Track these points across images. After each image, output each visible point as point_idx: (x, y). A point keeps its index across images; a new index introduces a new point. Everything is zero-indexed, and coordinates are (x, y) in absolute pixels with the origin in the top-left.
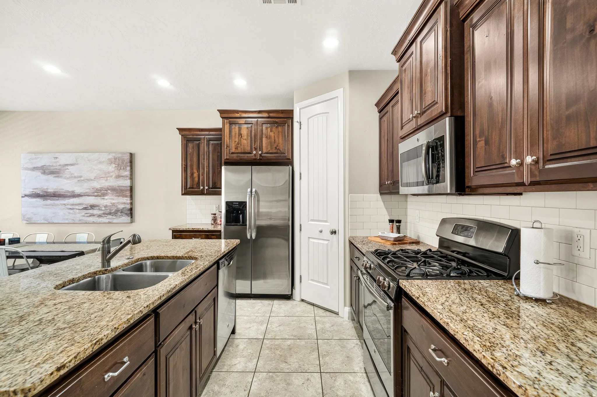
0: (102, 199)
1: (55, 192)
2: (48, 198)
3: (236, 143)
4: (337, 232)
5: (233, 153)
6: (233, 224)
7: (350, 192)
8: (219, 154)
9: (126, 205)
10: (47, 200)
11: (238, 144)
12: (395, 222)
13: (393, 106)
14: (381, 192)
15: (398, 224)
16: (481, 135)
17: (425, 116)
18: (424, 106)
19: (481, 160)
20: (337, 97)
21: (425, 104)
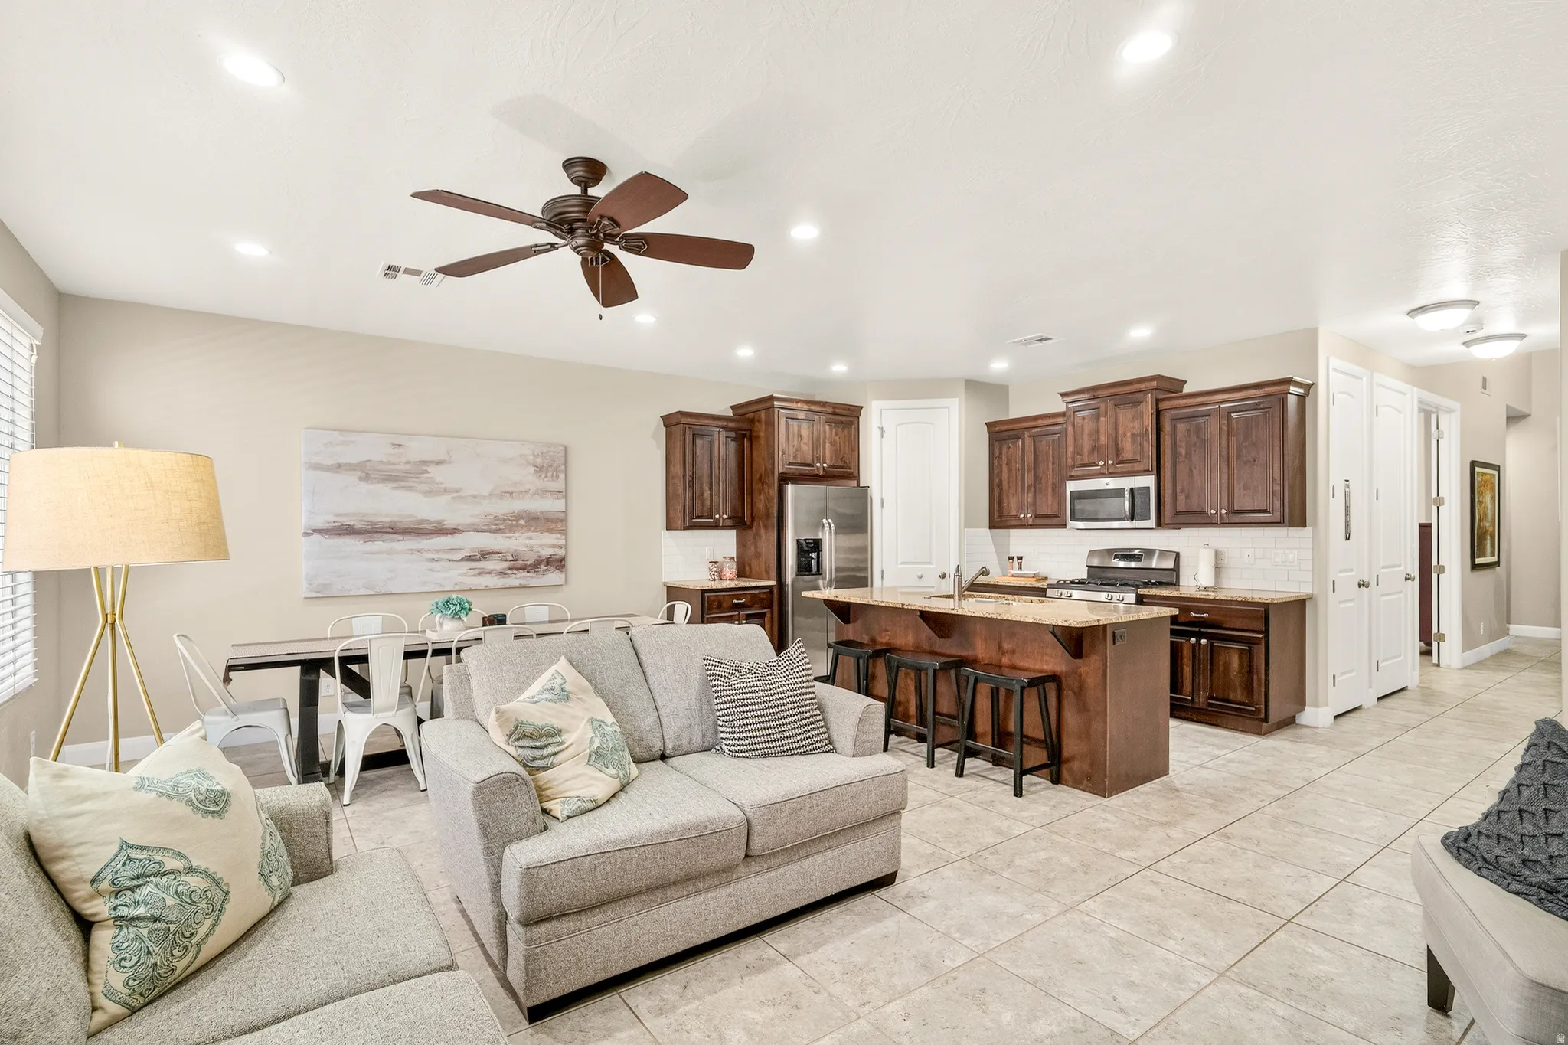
0: (506, 537)
1: (395, 522)
2: (374, 537)
3: (795, 446)
4: (947, 575)
5: (790, 464)
7: (966, 527)
9: (556, 550)
10: (373, 541)
11: (797, 450)
12: (1015, 559)
13: (1034, 437)
14: (993, 525)
15: (1019, 561)
16: (1182, 491)
17: (1123, 466)
18: (1120, 458)
19: (1181, 508)
20: (948, 408)
21: (1123, 458)
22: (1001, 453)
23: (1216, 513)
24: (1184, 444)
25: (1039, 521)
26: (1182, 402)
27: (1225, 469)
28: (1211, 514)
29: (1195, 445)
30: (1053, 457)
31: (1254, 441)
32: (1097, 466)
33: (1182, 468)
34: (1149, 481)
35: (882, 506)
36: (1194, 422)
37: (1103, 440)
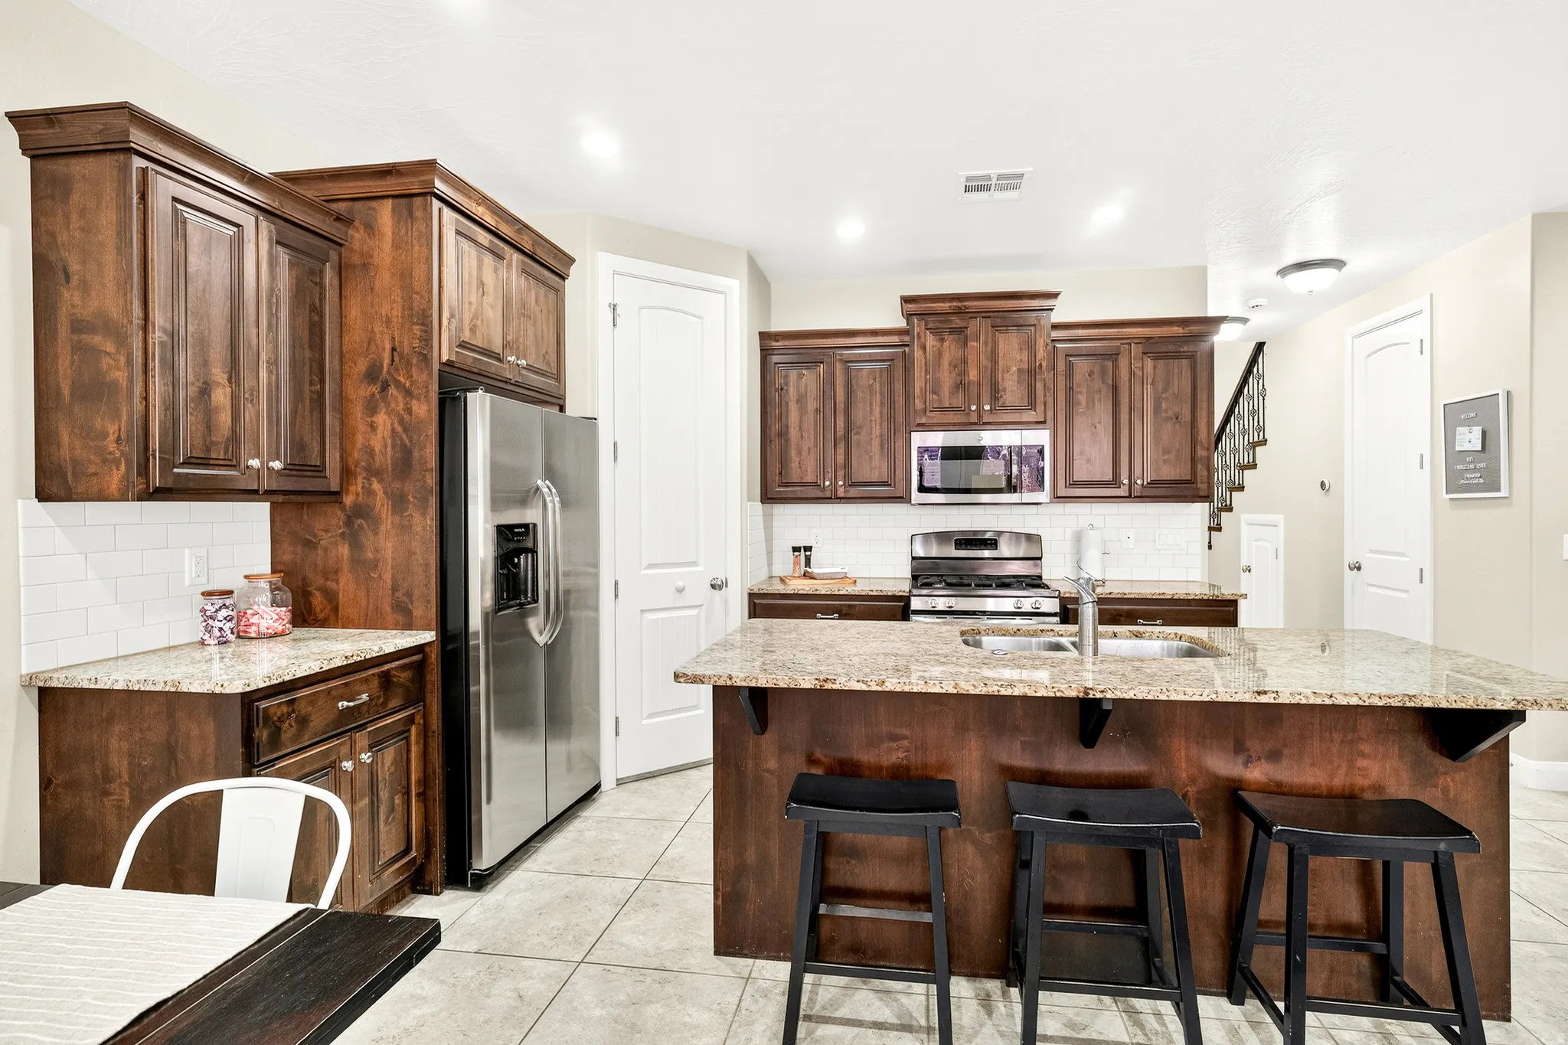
3: (473, 308)
5: (471, 348)
8: (316, 318)
11: (476, 316)
13: (845, 363)
14: (769, 498)
15: (807, 553)
17: (1003, 417)
18: (1001, 404)
19: (1081, 475)
20: (724, 293)
21: (1004, 403)
23: (1129, 483)
25: (854, 492)
26: (1082, 332)
28: (1122, 484)
29: (1099, 391)
31: (1176, 392)
32: (963, 410)
33: (1082, 421)
34: (1040, 437)
35: (615, 458)
36: (1098, 361)
37: (973, 375)
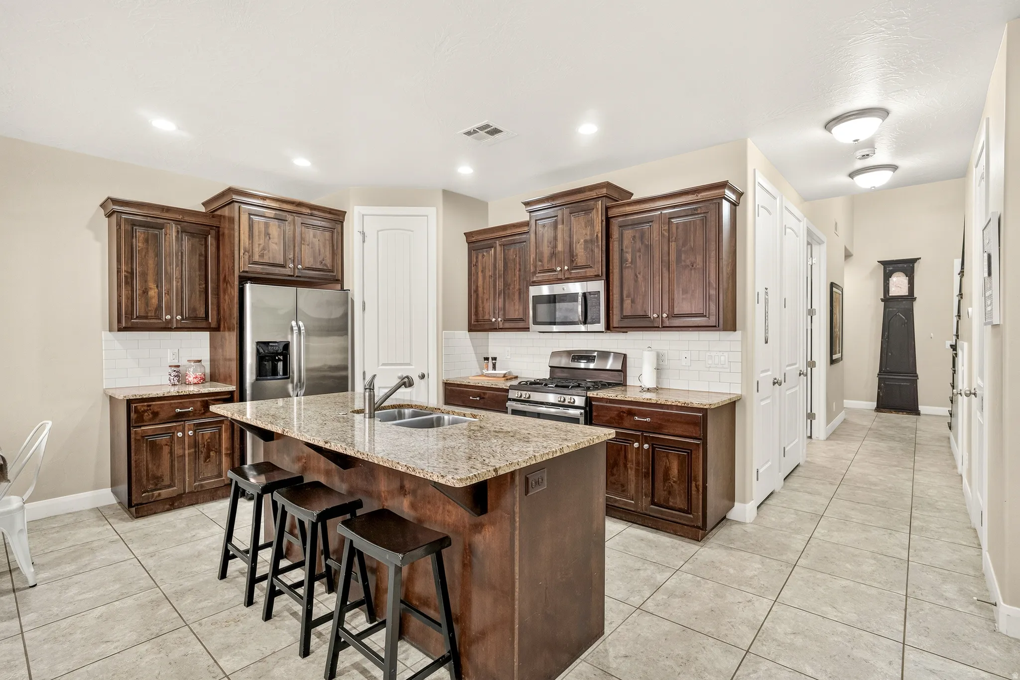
3: (261, 246)
4: (426, 376)
5: (255, 263)
6: (269, 378)
7: (444, 329)
8: (203, 258)
11: (264, 249)
12: (490, 359)
13: (503, 245)
14: (472, 328)
15: (494, 361)
16: (627, 297)
17: (576, 273)
18: (574, 265)
19: (628, 311)
20: (427, 216)
21: (576, 264)
22: (477, 262)
23: (659, 316)
24: (630, 250)
25: (507, 325)
26: (628, 209)
27: (666, 274)
28: (654, 317)
29: (639, 251)
30: (520, 264)
31: (692, 246)
32: (555, 271)
33: (628, 274)
34: (598, 286)
35: (364, 309)
36: (640, 227)
37: (560, 247)
